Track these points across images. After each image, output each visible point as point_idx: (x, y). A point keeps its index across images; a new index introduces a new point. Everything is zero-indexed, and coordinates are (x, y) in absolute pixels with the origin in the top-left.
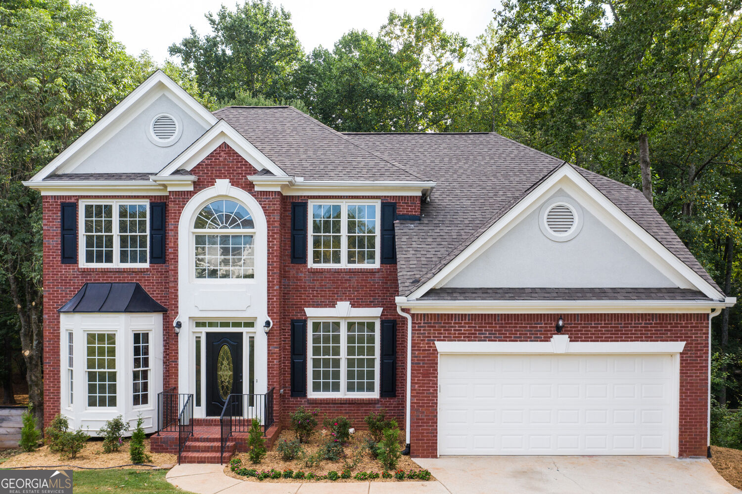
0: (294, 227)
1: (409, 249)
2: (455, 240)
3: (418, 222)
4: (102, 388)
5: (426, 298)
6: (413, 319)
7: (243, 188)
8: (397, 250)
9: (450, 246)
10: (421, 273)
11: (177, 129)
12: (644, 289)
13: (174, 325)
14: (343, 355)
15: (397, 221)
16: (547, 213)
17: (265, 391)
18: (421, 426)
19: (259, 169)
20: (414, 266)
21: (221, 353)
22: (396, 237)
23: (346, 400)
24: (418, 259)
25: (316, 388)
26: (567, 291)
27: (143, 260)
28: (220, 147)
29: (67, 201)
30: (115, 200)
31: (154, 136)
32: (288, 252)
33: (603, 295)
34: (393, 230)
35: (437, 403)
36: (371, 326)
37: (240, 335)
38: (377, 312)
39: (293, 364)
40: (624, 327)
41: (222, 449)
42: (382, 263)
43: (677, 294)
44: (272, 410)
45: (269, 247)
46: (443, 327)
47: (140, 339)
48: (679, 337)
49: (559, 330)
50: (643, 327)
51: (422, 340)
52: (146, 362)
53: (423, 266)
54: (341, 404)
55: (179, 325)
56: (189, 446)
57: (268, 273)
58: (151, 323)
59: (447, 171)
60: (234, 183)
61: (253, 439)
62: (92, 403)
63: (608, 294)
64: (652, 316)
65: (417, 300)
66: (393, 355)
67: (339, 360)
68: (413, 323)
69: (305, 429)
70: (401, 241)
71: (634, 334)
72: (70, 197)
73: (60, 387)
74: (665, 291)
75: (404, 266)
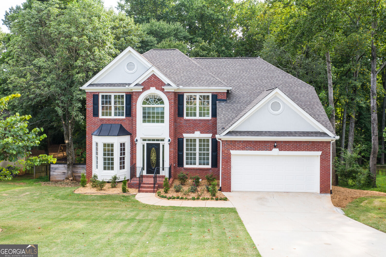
0: (179, 104)
1: (221, 114)
2: (239, 110)
3: (225, 102)
4: (109, 164)
5: (227, 135)
6: (222, 142)
7: (160, 90)
8: (217, 114)
9: (237, 113)
10: (225, 125)
11: (135, 67)
12: (307, 132)
13: (135, 140)
14: (197, 151)
15: (218, 101)
16: (271, 104)
17: (168, 166)
18: (225, 180)
19: (166, 83)
20: (223, 122)
21: (152, 151)
22: (217, 109)
23: (199, 168)
24: (225, 119)
25: (187, 164)
26: (278, 133)
27: (123, 115)
28: (152, 75)
29: (95, 94)
30: (112, 93)
31: (127, 69)
32: (177, 113)
33: (291, 134)
34: (216, 105)
35: (231, 172)
36: (208, 141)
37: (159, 144)
38: (210, 135)
39: (179, 154)
40: (299, 146)
41: (154, 187)
42: (212, 117)
43: (318, 134)
44: (171, 172)
45: (170, 112)
46: (233, 145)
47: (122, 145)
48: (320, 150)
49: (275, 147)
50: (306, 146)
51: (225, 150)
52: (124, 154)
53: (226, 122)
54: (196, 170)
55: (137, 140)
56: (142, 186)
57: (170, 122)
58: (126, 139)
59: (238, 77)
60: (157, 88)
61: (165, 184)
62: (105, 169)
63: (293, 134)
64: (310, 142)
65: (223, 136)
66: (216, 151)
67: (196, 153)
68: (222, 144)
69: (183, 180)
70: (219, 111)
71: (303, 148)
72: (96, 92)
73: (92, 162)
74: (314, 133)
75: (219, 122)
